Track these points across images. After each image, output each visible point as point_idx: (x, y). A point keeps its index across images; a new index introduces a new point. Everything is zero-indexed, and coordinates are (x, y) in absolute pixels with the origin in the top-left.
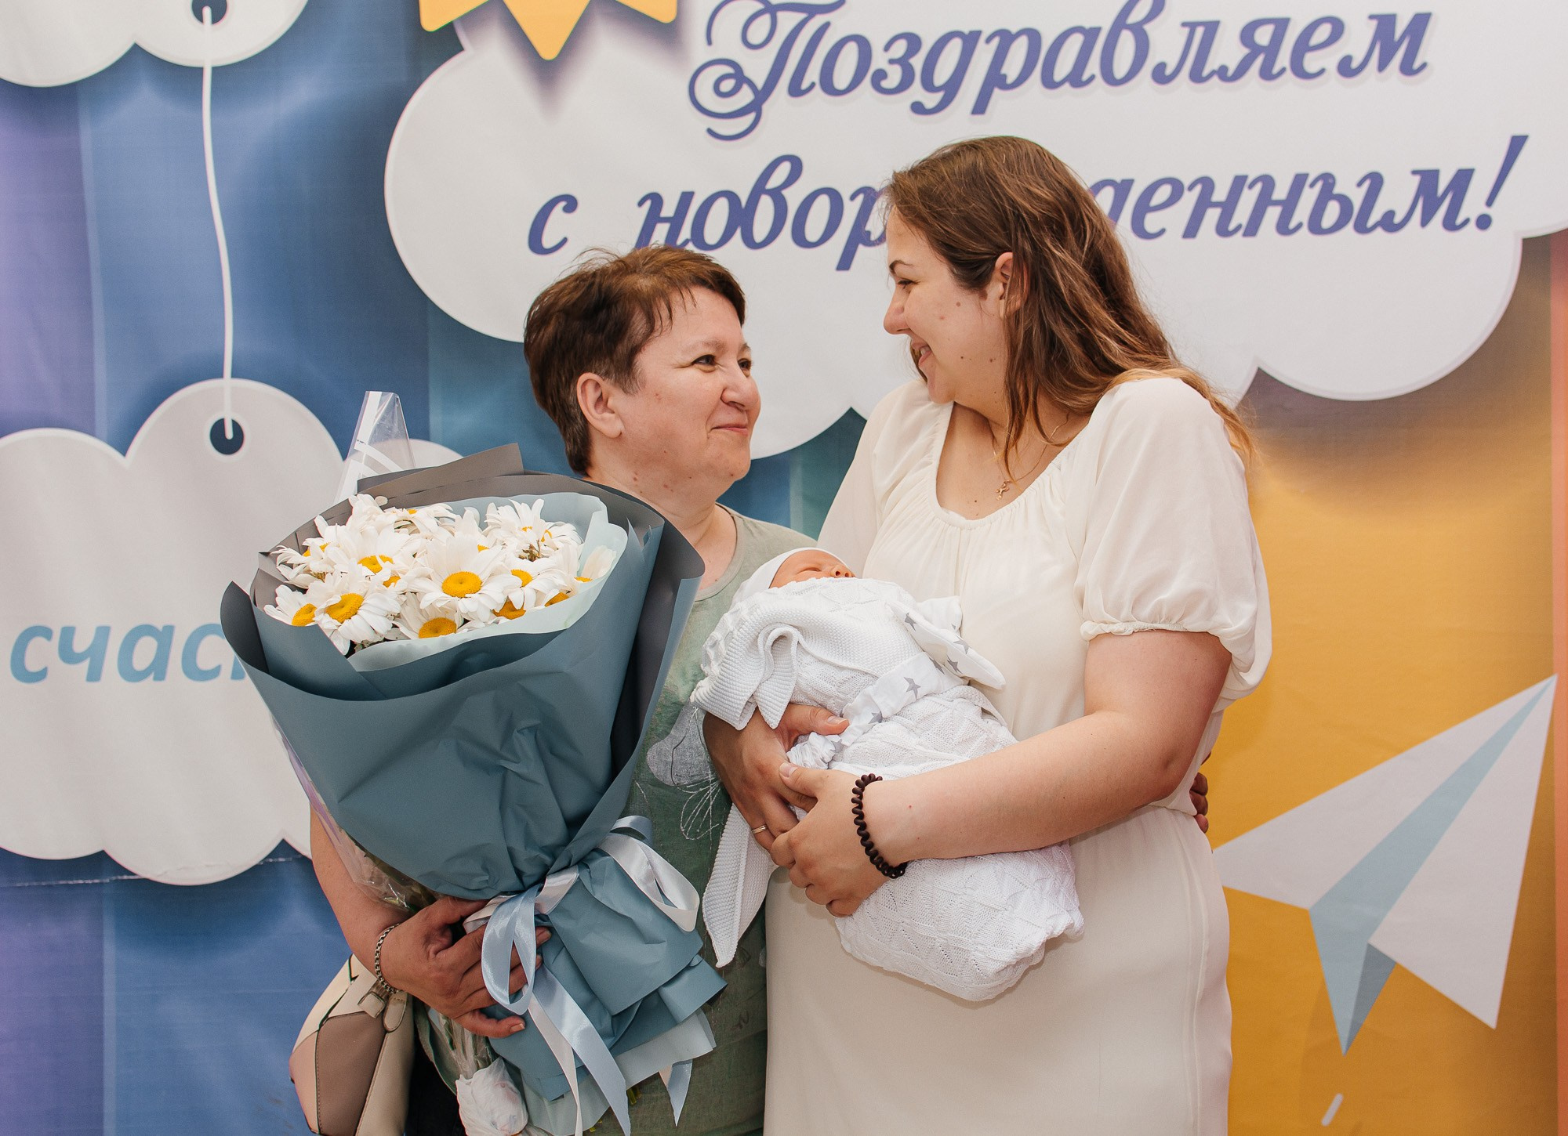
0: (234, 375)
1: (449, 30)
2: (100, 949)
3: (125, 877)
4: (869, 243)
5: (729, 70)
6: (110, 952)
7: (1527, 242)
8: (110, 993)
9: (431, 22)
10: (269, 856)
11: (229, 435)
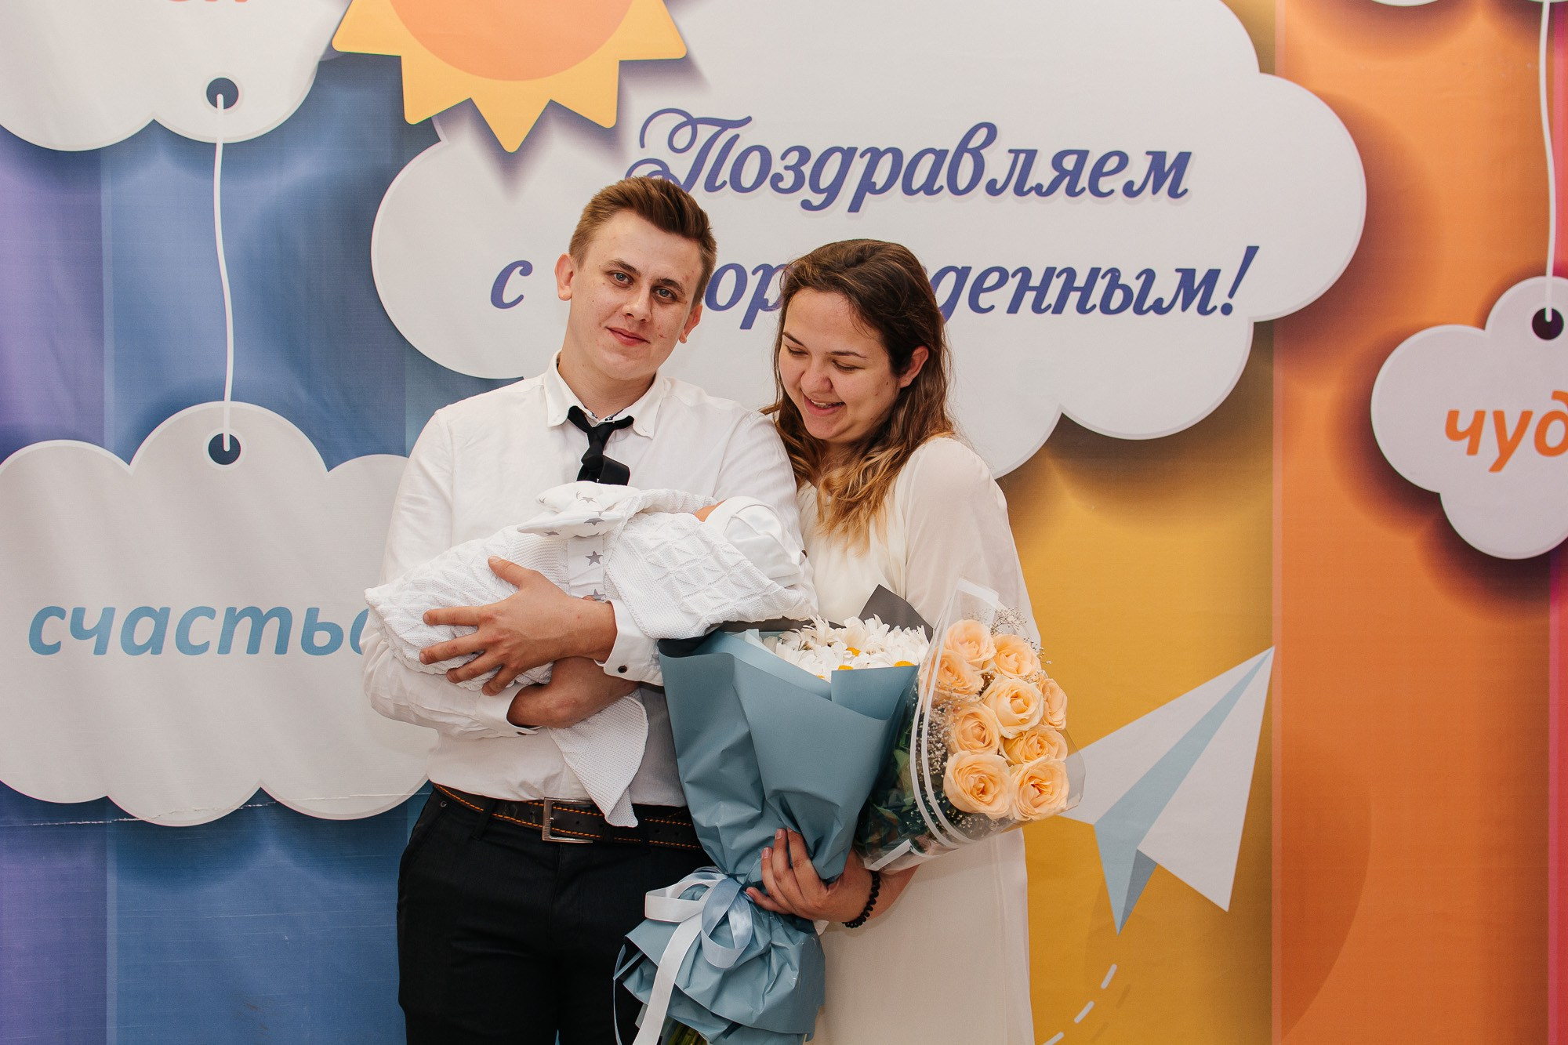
0: (233, 399)
1: (428, 124)
2: (105, 880)
3: (125, 819)
4: (766, 308)
5: (659, 168)
6: (112, 881)
7: (1256, 324)
8: (112, 917)
9: (413, 116)
10: (248, 803)
11: (227, 447)
